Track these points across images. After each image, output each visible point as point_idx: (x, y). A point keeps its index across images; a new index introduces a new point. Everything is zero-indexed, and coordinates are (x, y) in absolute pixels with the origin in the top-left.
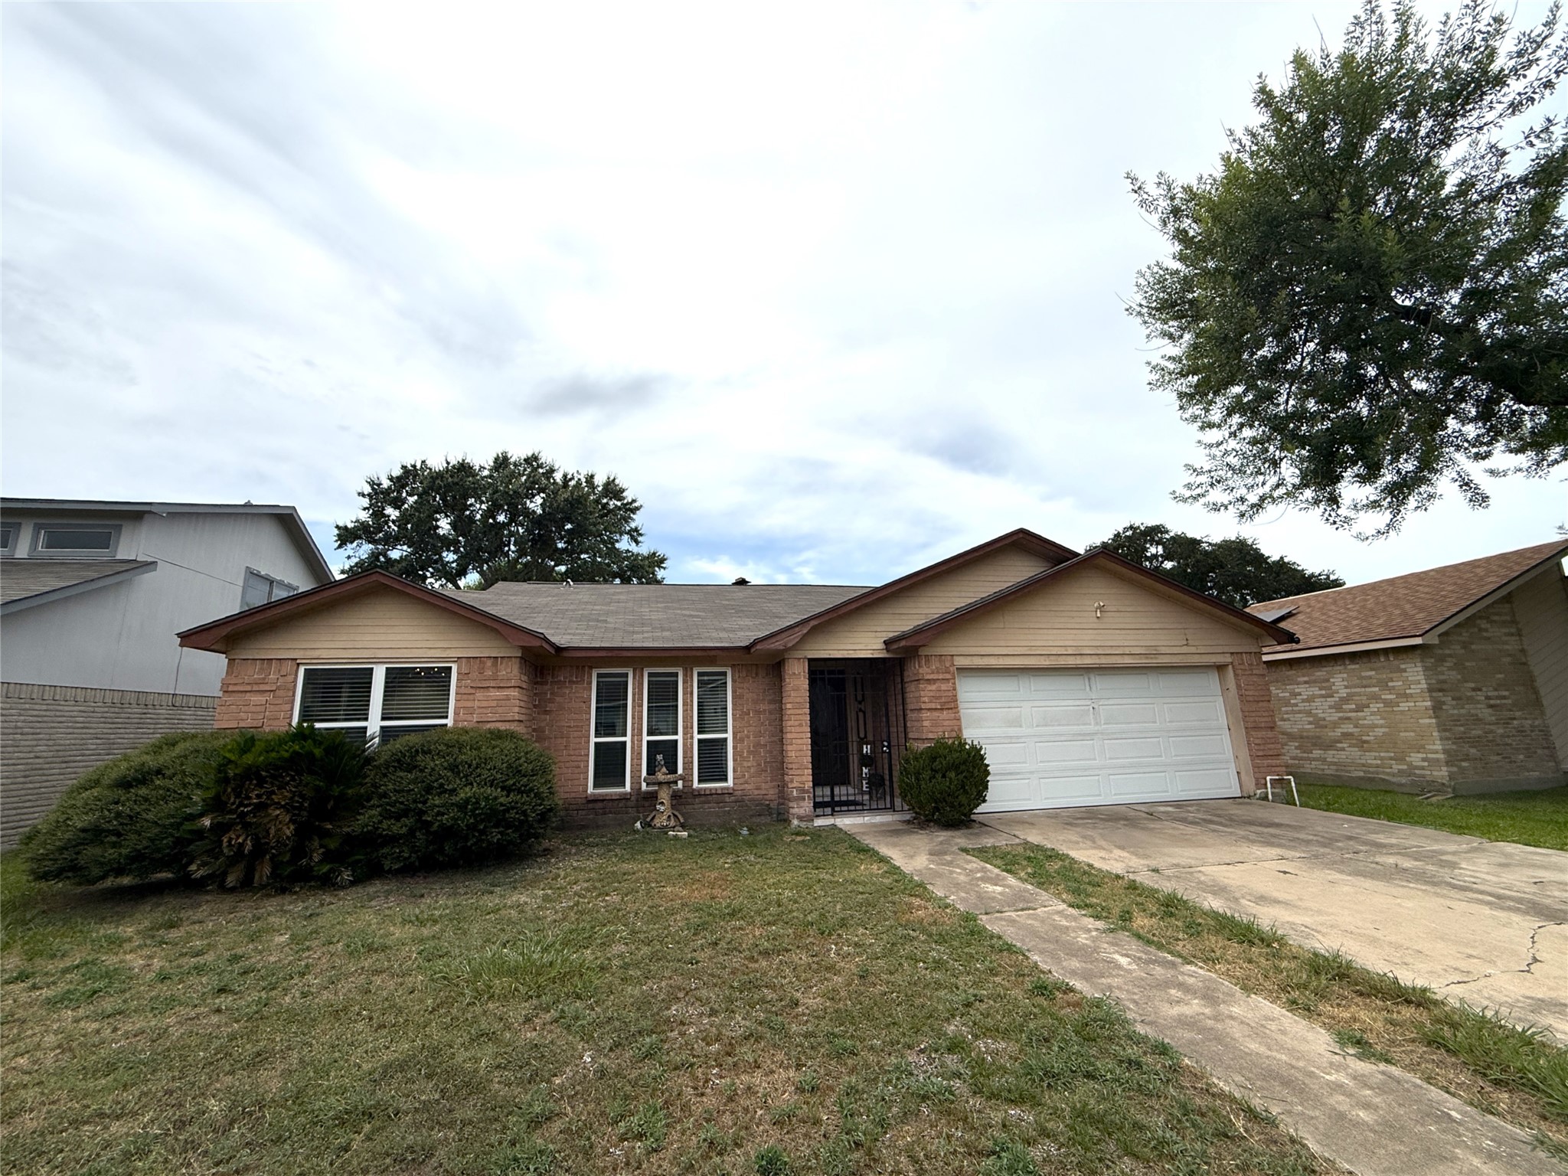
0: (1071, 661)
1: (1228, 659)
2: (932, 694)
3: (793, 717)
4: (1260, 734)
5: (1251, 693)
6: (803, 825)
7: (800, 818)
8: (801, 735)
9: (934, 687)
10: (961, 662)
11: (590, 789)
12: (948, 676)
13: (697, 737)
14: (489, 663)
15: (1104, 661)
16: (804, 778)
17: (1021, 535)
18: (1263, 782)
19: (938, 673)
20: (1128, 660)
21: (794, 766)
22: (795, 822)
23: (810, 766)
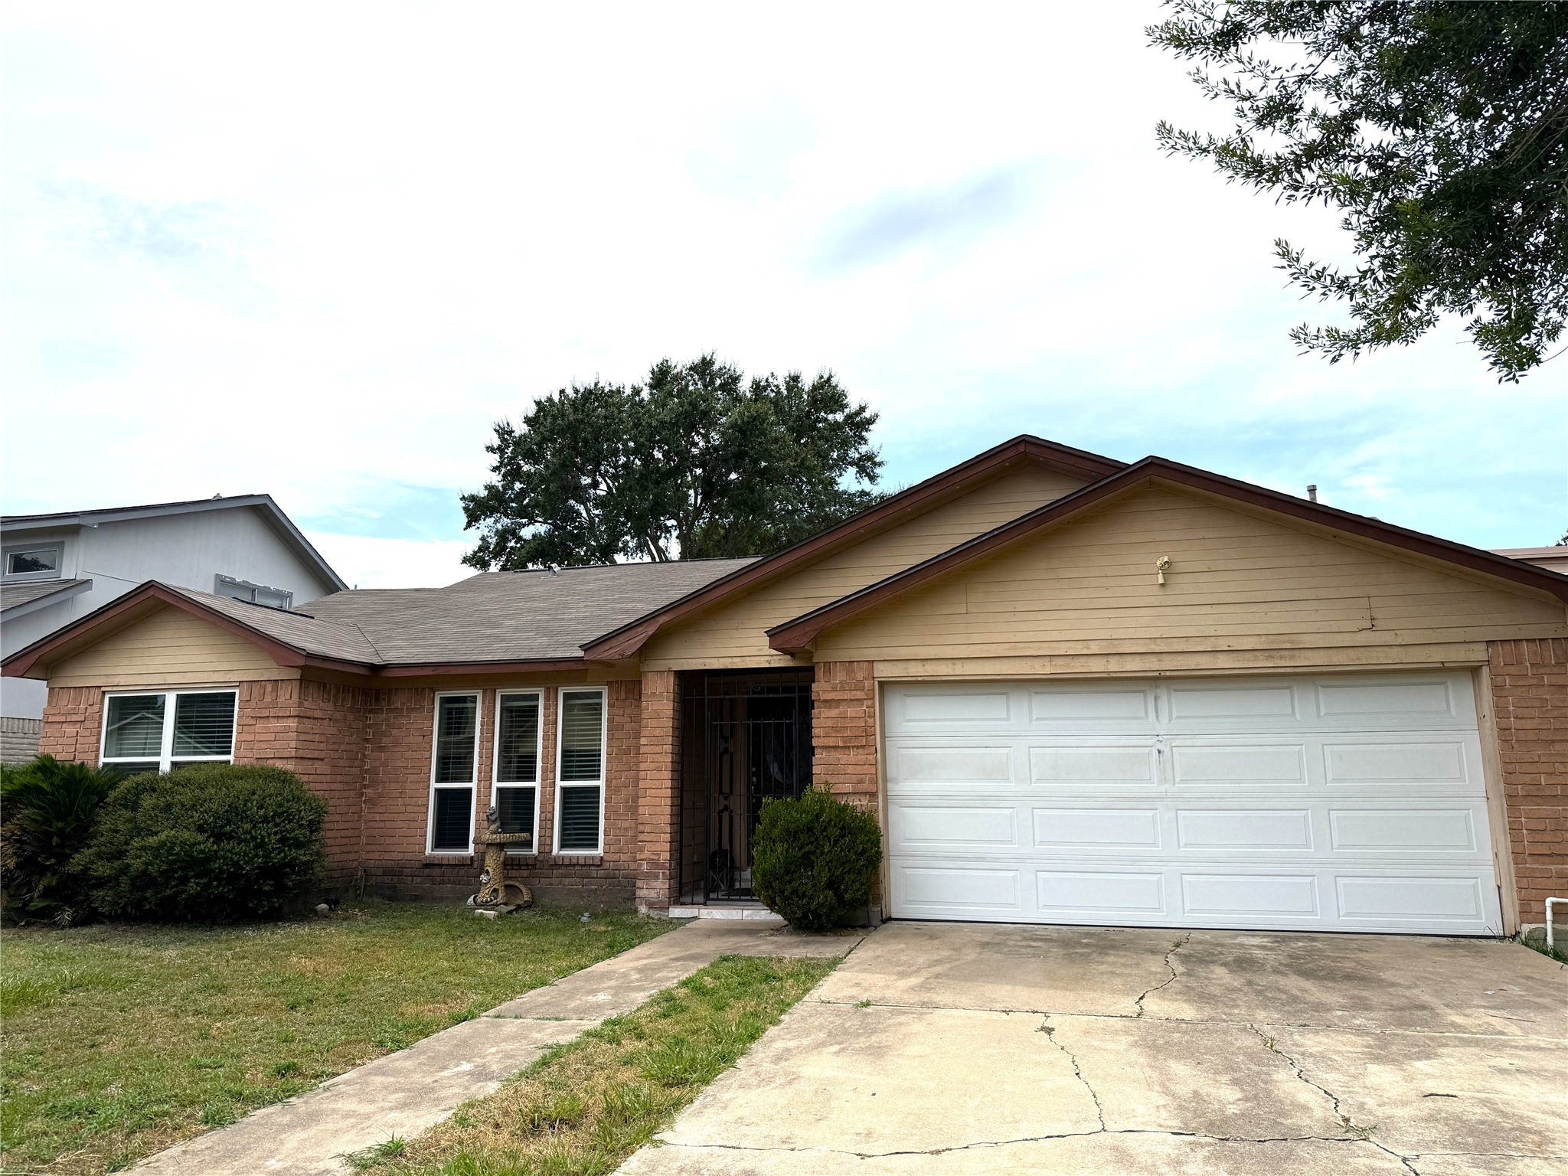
0: (1097, 666)
1: (1479, 654)
2: (830, 723)
3: (650, 758)
4: (1546, 809)
5: (1528, 724)
6: (653, 914)
7: (651, 905)
8: (658, 784)
9: (834, 712)
10: (884, 671)
11: (428, 851)
12: (859, 695)
13: (560, 784)
14: (269, 688)
15: (1169, 664)
16: (658, 847)
17: (1022, 448)
18: (1535, 907)
19: (843, 689)
20: (1224, 662)
21: (647, 828)
22: (643, 909)
23: (668, 829)
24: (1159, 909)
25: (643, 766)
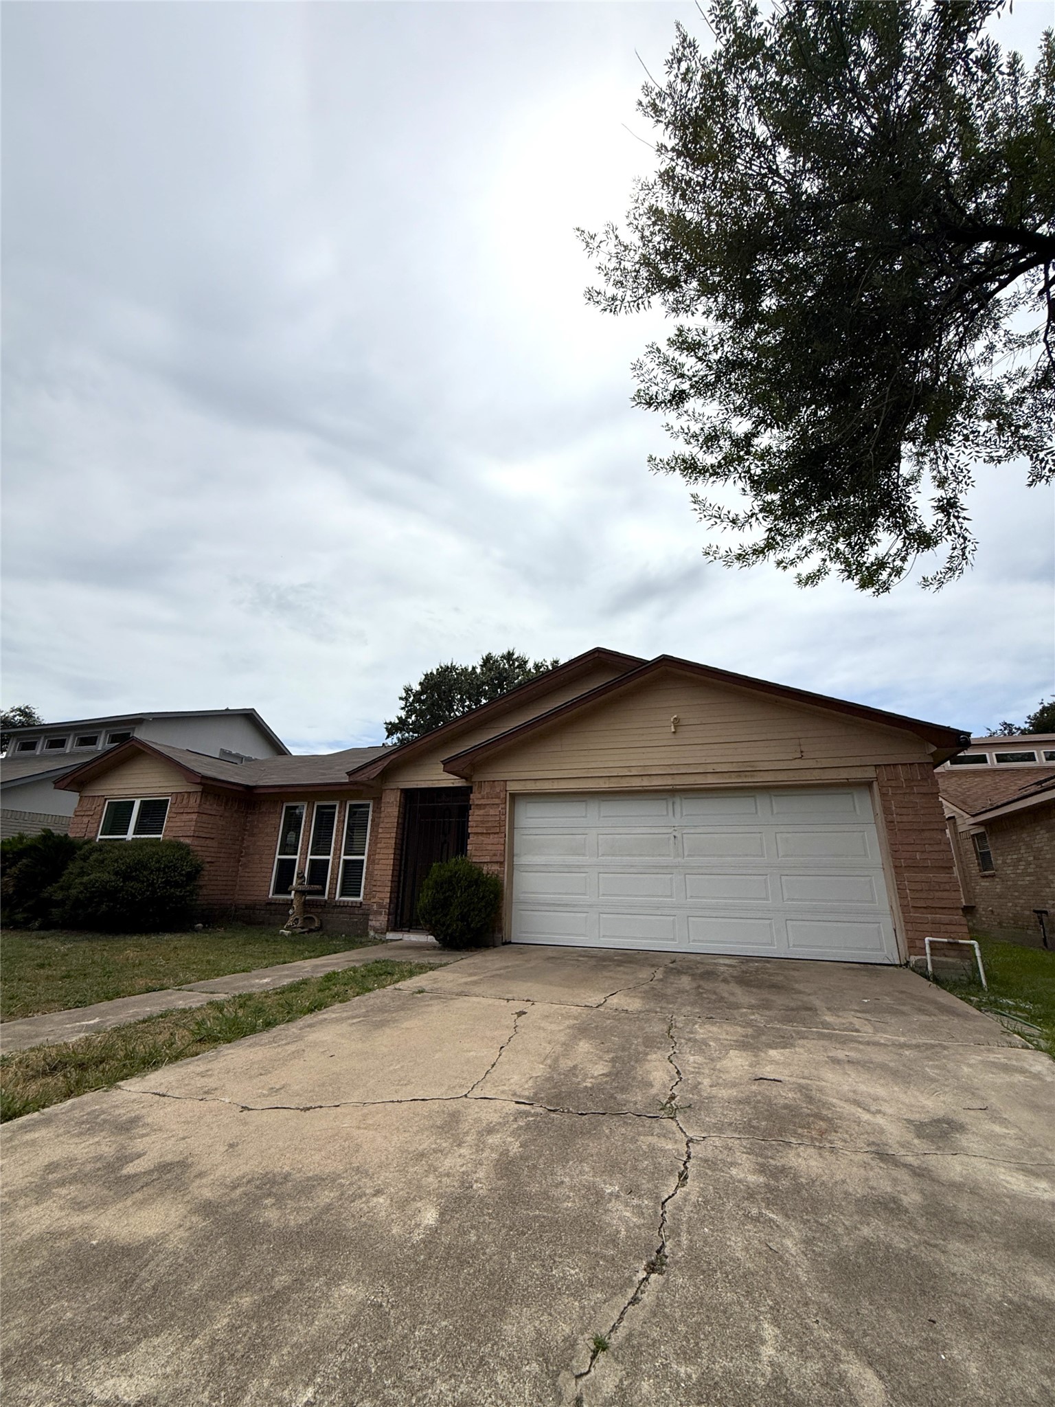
0: (636, 783)
1: (870, 773)
2: (479, 819)
3: (383, 841)
4: (921, 876)
5: (905, 819)
6: (376, 935)
7: (376, 931)
8: (386, 856)
9: (481, 812)
10: (513, 787)
11: (270, 896)
12: (497, 801)
13: (343, 857)
14: (186, 795)
15: (678, 781)
16: (382, 895)
17: (596, 655)
18: (918, 943)
19: (488, 798)
20: (711, 780)
21: (378, 884)
22: (372, 933)
23: (389, 884)
24: (673, 940)
25: (379, 845)
